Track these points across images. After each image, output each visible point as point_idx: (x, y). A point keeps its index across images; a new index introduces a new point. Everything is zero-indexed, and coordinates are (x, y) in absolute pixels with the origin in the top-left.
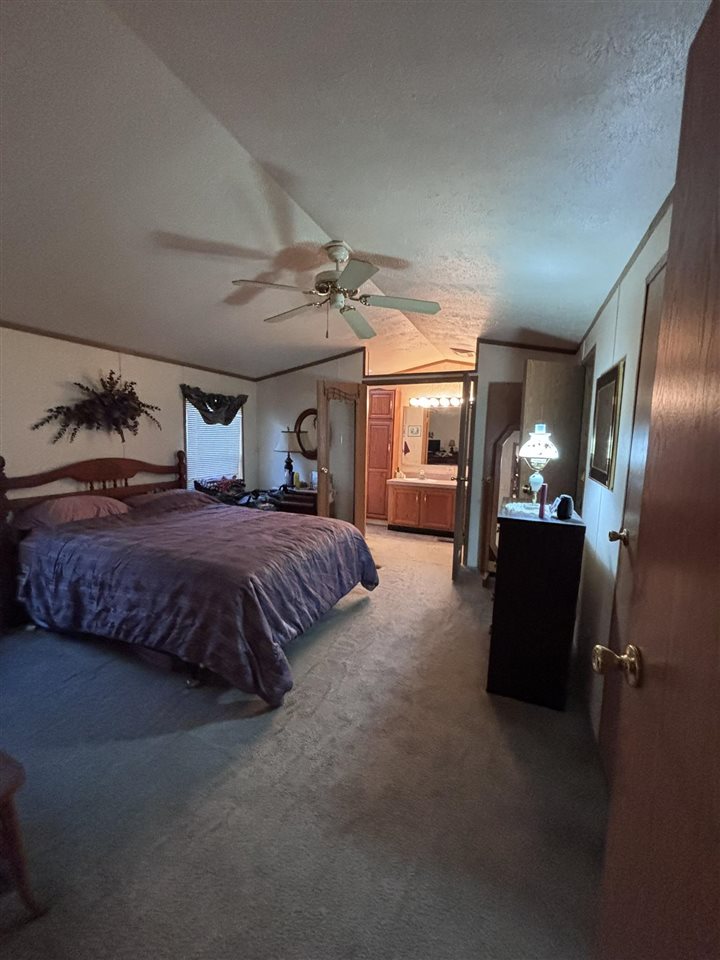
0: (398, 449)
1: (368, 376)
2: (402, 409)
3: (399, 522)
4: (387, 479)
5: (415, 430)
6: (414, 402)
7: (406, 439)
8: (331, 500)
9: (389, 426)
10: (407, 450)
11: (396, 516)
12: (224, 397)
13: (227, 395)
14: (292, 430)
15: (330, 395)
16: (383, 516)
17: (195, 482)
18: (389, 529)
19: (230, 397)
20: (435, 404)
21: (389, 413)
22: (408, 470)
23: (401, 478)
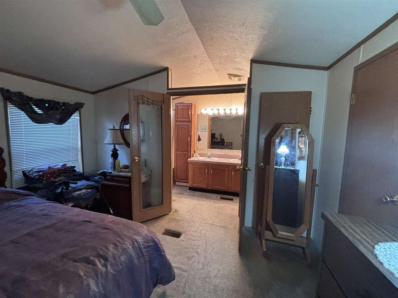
0: (194, 139)
1: (172, 89)
2: (196, 115)
3: (195, 185)
4: (187, 159)
5: (204, 128)
6: (203, 111)
7: (199, 133)
8: (143, 179)
9: (188, 126)
10: (199, 139)
11: (194, 182)
12: (58, 103)
13: (61, 101)
14: (117, 127)
15: (140, 101)
16: (186, 180)
17: (23, 172)
18: (190, 189)
19: (64, 103)
20: (216, 112)
21: (188, 118)
22: (201, 152)
23: (196, 158)
